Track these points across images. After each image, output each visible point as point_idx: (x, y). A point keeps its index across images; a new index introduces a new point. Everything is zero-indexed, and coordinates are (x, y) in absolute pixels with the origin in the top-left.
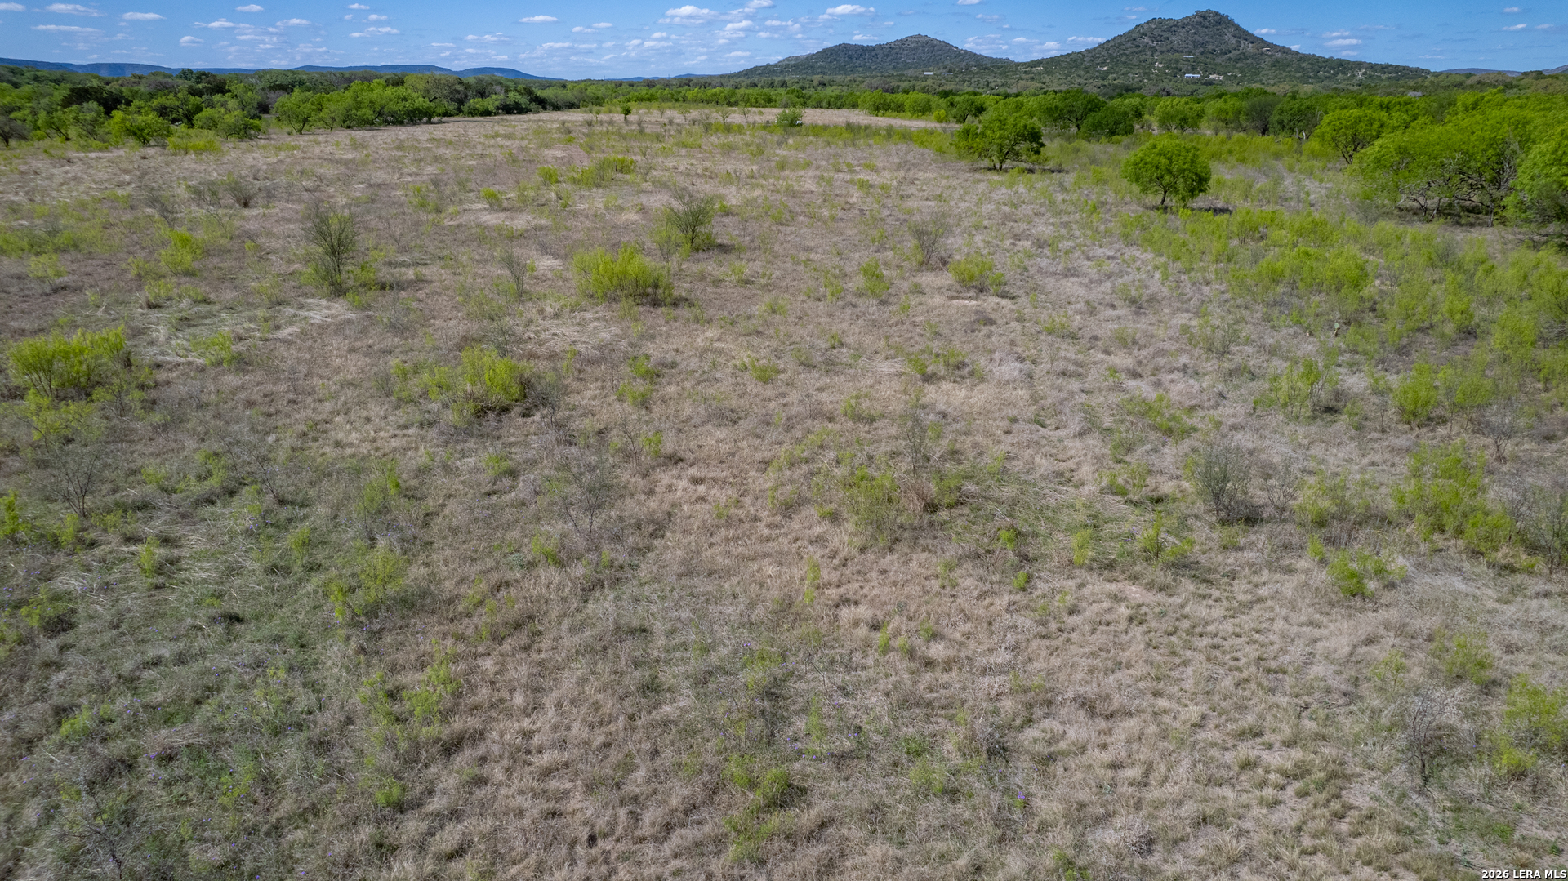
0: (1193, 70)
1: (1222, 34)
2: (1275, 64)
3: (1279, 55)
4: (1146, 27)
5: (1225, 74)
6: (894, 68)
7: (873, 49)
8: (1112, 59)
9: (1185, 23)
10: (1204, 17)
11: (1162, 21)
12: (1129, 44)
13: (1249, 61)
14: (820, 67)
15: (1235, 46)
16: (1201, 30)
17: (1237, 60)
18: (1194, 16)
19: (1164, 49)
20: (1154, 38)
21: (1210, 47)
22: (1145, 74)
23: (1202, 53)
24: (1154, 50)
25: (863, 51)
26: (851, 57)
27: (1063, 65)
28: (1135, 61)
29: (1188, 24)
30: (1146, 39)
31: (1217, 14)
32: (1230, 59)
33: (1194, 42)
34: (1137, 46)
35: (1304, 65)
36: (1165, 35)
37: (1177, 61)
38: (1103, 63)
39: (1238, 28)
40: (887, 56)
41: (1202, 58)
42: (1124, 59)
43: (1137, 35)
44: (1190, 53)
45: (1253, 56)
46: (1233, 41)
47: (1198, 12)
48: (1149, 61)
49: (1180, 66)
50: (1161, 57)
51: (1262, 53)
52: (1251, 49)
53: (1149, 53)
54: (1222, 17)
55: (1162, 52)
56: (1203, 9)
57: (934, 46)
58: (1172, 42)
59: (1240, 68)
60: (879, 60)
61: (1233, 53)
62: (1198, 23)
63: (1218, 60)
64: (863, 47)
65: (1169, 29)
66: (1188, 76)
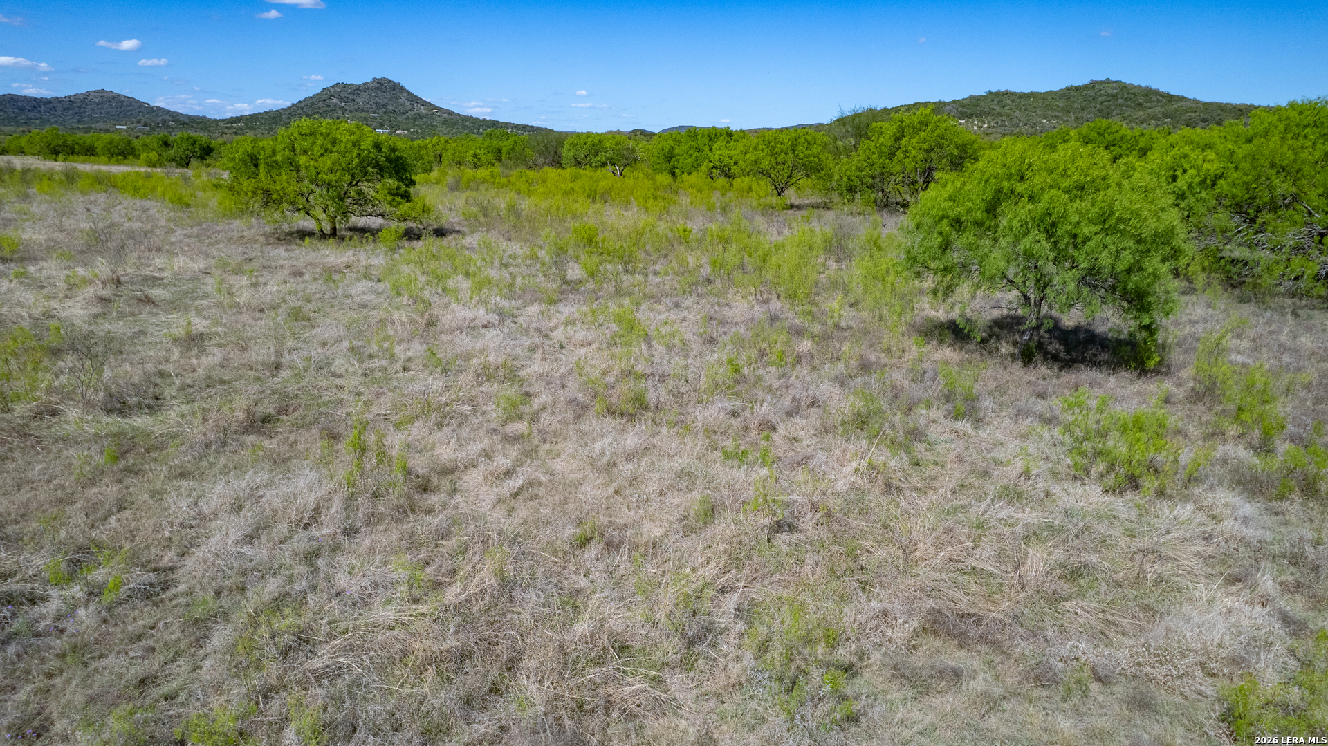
0: (381, 126)
1: (398, 98)
2: (445, 122)
3: (446, 115)
4: (332, 90)
5: (408, 130)
6: (79, 121)
7: (49, 102)
9: (365, 88)
10: (380, 84)
11: (345, 86)
12: (321, 104)
13: (424, 120)
15: (410, 107)
16: (380, 94)
17: (415, 119)
18: (373, 82)
19: (352, 108)
20: (341, 100)
21: (391, 108)
23: (385, 113)
24: (343, 108)
26: (21, 109)
27: (263, 121)
29: (368, 89)
30: (335, 101)
31: (390, 81)
32: (408, 118)
33: (376, 103)
34: (328, 106)
35: (465, 123)
36: (351, 97)
37: (366, 119)
39: (409, 93)
40: (68, 109)
41: (385, 117)
43: (326, 97)
44: (375, 112)
45: (426, 116)
46: (408, 103)
47: (375, 79)
49: (368, 122)
50: (350, 115)
51: (433, 114)
52: (423, 110)
53: (340, 112)
54: (395, 83)
55: (351, 112)
56: (379, 77)
57: (122, 102)
58: (358, 103)
59: (418, 125)
60: (59, 113)
61: (410, 114)
62: (376, 88)
63: (400, 119)
64: (35, 99)
65: (353, 93)
66: (378, 131)
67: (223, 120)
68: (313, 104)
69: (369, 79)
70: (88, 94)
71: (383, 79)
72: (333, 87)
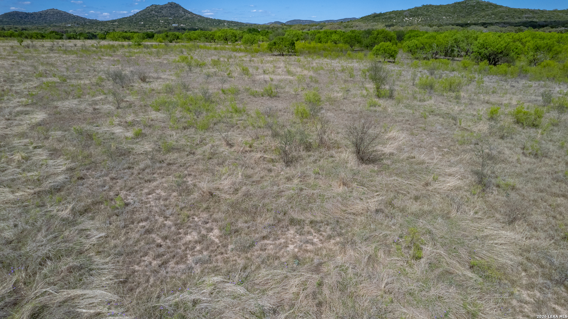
0: (174, 23)
1: (179, 11)
2: (199, 21)
3: (199, 18)
4: (151, 8)
5: (185, 24)
7: (32, 14)
8: (143, 19)
10: (171, 5)
11: (156, 6)
12: (148, 14)
13: (190, 20)
14: (6, 21)
15: (184, 14)
16: (172, 9)
17: (186, 19)
19: (161, 16)
20: (156, 12)
21: (176, 15)
22: (158, 25)
23: (174, 17)
25: (26, 15)
26: (21, 17)
27: (126, 22)
28: (152, 20)
29: (166, 7)
30: (153, 12)
31: (175, 3)
32: (184, 19)
33: (170, 13)
34: (151, 15)
35: (208, 21)
36: (160, 10)
37: (167, 20)
38: (141, 21)
39: (183, 9)
40: (40, 17)
41: (175, 19)
42: (148, 19)
43: (149, 11)
44: (170, 17)
45: (191, 18)
46: (183, 13)
47: (169, 3)
48: (158, 20)
49: (169, 22)
50: (161, 19)
51: (194, 17)
52: (189, 16)
53: (156, 17)
54: (177, 4)
55: (160, 17)
56: (170, 2)
57: (62, 14)
58: (163, 13)
59: (189, 22)
60: (36, 19)
61: (184, 17)
62: (170, 7)
63: (181, 19)
64: (26, 13)
65: (160, 9)
66: (174, 25)
67: (109, 21)
68: (144, 14)
69: (166, 3)
70: (48, 11)
71: (172, 2)
72: (151, 6)
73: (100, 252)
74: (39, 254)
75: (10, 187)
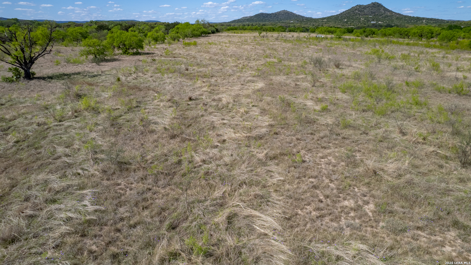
0: (373, 20)
1: (380, 10)
2: (397, 18)
3: (398, 16)
5: (383, 22)
6: (277, 20)
7: (270, 14)
8: (347, 17)
9: (368, 6)
10: (374, 4)
11: (360, 6)
12: (352, 13)
13: (389, 17)
14: (255, 20)
15: (384, 13)
17: (385, 17)
18: (371, 4)
19: (362, 14)
20: (359, 11)
21: (376, 13)
22: (359, 22)
23: (374, 15)
24: (359, 14)
25: (267, 15)
26: (264, 17)
27: (332, 19)
28: (354, 18)
29: (369, 6)
30: (357, 11)
31: (378, 3)
32: (383, 17)
33: (371, 12)
34: (354, 13)
35: (407, 19)
36: (363, 10)
37: (368, 18)
38: (345, 19)
39: (384, 7)
40: (275, 16)
41: (375, 17)
42: (351, 17)
43: (354, 10)
44: (371, 15)
45: (390, 16)
46: (383, 11)
48: (359, 18)
49: (369, 19)
50: (362, 17)
51: (393, 15)
52: (389, 14)
53: (358, 15)
54: (379, 4)
55: (362, 15)
57: (289, 14)
58: (365, 12)
59: (387, 20)
60: (272, 18)
61: (384, 15)
62: (373, 6)
63: (380, 17)
64: (267, 14)
65: (364, 8)
66: (372, 22)
67: (320, 19)
68: (349, 13)
69: (370, 3)
70: (281, 12)
71: (375, 2)
72: (356, 6)
73: (277, 191)
74: (240, 178)
75: (234, 129)
